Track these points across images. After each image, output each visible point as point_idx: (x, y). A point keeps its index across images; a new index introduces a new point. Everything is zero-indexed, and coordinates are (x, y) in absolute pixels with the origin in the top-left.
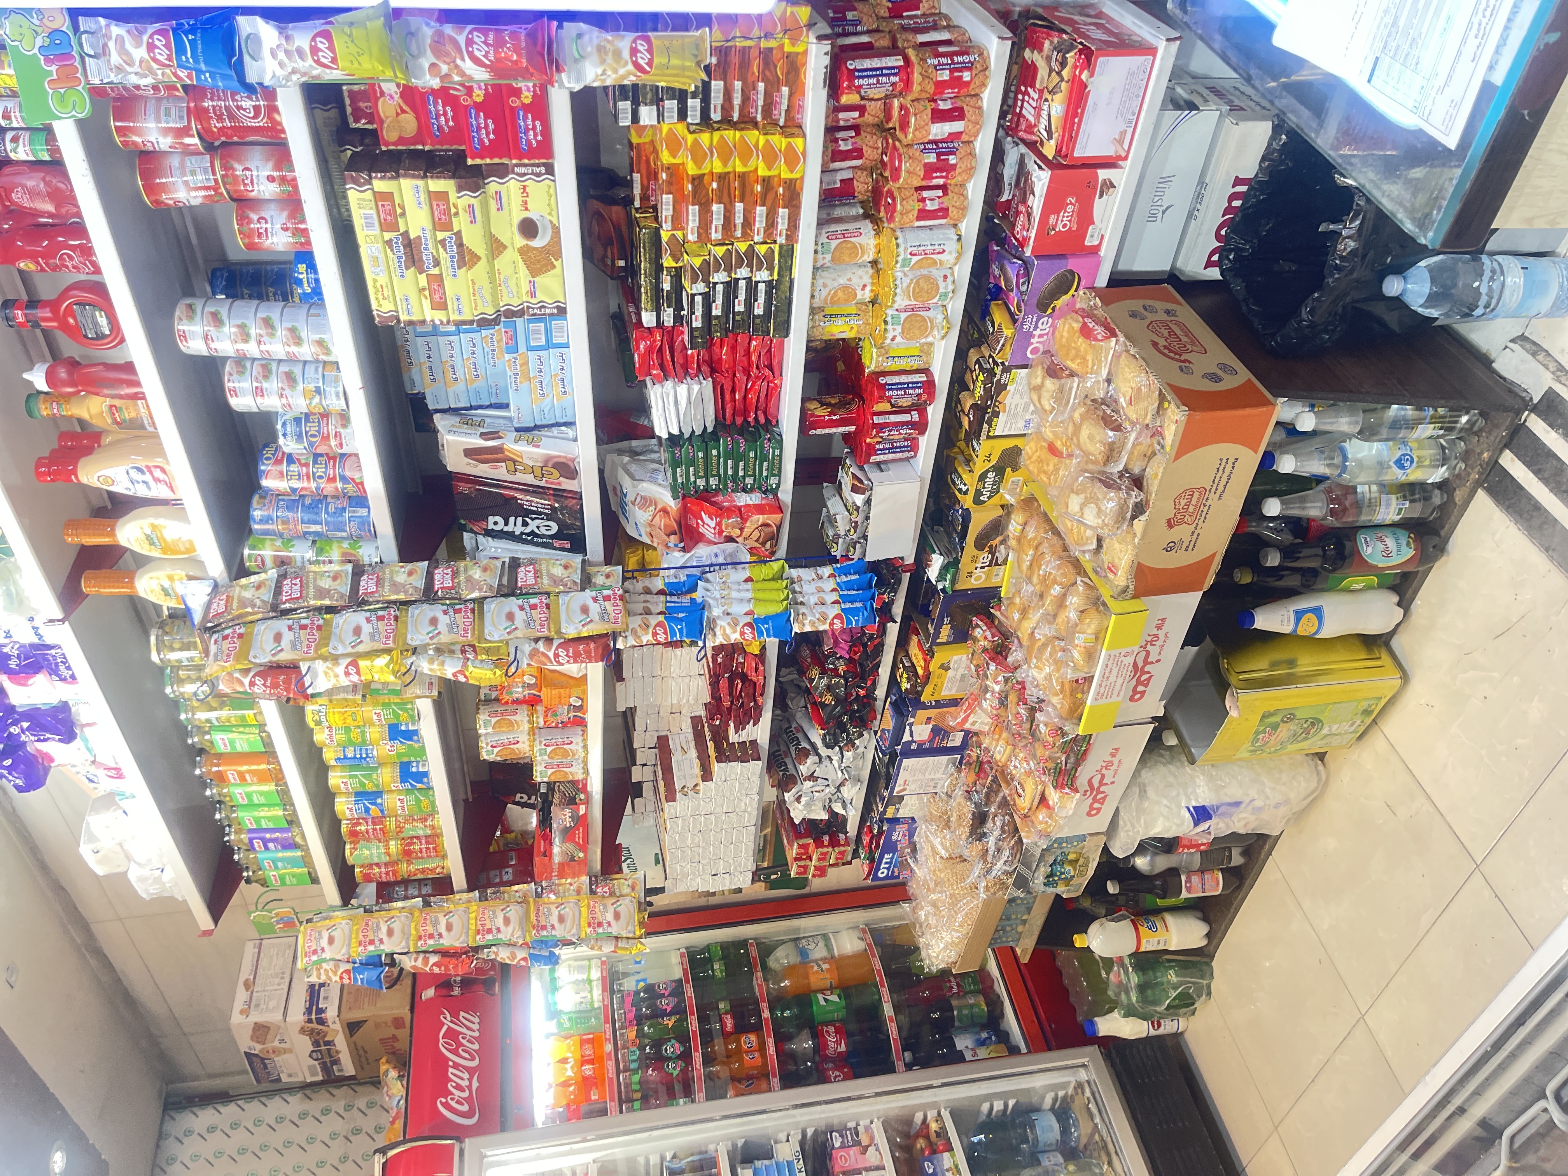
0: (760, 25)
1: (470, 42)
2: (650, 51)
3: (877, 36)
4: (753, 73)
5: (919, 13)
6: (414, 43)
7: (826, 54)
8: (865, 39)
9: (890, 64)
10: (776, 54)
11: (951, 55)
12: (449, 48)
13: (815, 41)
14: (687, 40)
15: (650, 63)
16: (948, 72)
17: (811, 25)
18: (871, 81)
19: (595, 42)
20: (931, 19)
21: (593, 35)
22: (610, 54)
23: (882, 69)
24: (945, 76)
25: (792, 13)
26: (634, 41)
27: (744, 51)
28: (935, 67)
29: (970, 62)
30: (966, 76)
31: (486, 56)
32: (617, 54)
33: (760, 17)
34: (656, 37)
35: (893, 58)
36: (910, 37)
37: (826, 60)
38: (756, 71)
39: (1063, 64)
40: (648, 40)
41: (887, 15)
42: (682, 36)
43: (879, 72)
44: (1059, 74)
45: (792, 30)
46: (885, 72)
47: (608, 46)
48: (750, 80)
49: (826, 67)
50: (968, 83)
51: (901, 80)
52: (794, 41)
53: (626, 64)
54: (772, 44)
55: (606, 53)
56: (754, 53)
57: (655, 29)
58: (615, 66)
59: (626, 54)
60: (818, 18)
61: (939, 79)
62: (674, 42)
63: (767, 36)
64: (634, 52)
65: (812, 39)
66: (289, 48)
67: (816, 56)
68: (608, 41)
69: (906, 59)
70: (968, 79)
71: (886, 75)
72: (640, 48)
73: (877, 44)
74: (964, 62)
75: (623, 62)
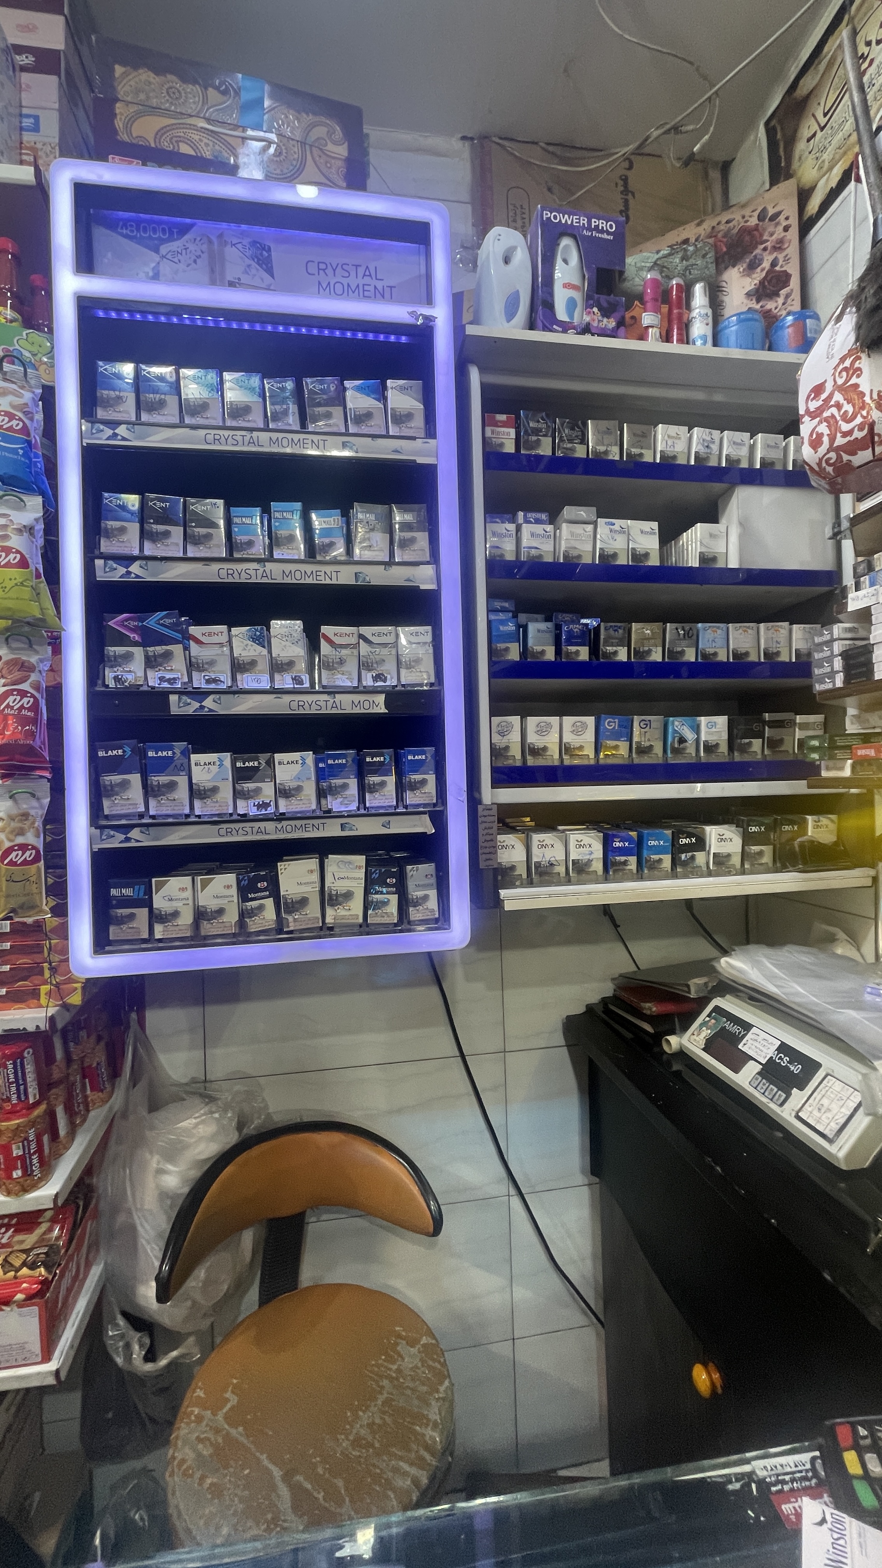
0: (61, 961)
1: (23, 694)
2: (25, 863)
3: (63, 1065)
4: (18, 959)
5: (89, 1092)
6: (23, 646)
7: (38, 1027)
8: (59, 1054)
9: (30, 1090)
10: (36, 979)
11: (40, 1150)
12: (17, 675)
13: (49, 1014)
14: (37, 897)
15: (12, 863)
16: (21, 1153)
17: (66, 1007)
18: (12, 1076)
19: (32, 812)
20: (81, 1107)
21: (39, 808)
22: (20, 825)
23: (25, 1084)
24: (17, 1152)
25: (76, 989)
26: (34, 848)
27: (39, 949)
28: (26, 1139)
29: (33, 1171)
30: (17, 1174)
31: (8, 706)
32: (21, 832)
33: (67, 960)
34: (39, 869)
35: (37, 1091)
36: (61, 1099)
37: (31, 1028)
38: (21, 961)
39: (33, 1266)
40: (36, 860)
41: (86, 1065)
42: (41, 893)
43: (21, 1082)
44: (24, 1264)
45: (59, 991)
46: (22, 1087)
47: (28, 823)
48: (13, 957)
49: (24, 1029)
50: (10, 1177)
51: (14, 1105)
52: (49, 994)
53: (11, 841)
54: (47, 974)
55: (21, 821)
56: (38, 958)
57: (47, 867)
58: (8, 830)
59: (20, 840)
60: (74, 1012)
61: (14, 1147)
62: (35, 886)
63: (51, 969)
64: (23, 847)
65: (52, 1011)
66: (9, 529)
67: (35, 1018)
68: (33, 823)
69: (37, 1104)
70: (15, 1175)
71: (18, 1090)
72: (28, 853)
73: (54, 1067)
74: (32, 1165)
75: (12, 837)
